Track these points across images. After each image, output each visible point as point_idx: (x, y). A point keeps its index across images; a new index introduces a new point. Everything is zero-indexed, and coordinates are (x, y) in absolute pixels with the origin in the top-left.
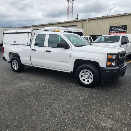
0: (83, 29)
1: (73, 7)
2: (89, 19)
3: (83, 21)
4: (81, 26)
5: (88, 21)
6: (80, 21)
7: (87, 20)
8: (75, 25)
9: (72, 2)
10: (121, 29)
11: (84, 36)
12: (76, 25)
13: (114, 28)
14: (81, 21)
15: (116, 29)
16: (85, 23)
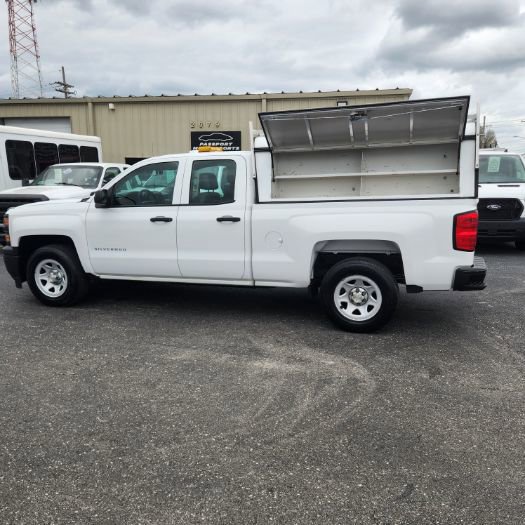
0: (95, 135)
1: (34, 29)
2: (115, 100)
3: (94, 104)
4: (87, 121)
5: (111, 106)
6: (82, 103)
7: (107, 103)
8: (60, 114)
9: (28, 6)
10: (226, 144)
11: (104, 161)
12: (67, 119)
13: (205, 138)
14: (86, 104)
15: (212, 142)
16: (102, 112)
